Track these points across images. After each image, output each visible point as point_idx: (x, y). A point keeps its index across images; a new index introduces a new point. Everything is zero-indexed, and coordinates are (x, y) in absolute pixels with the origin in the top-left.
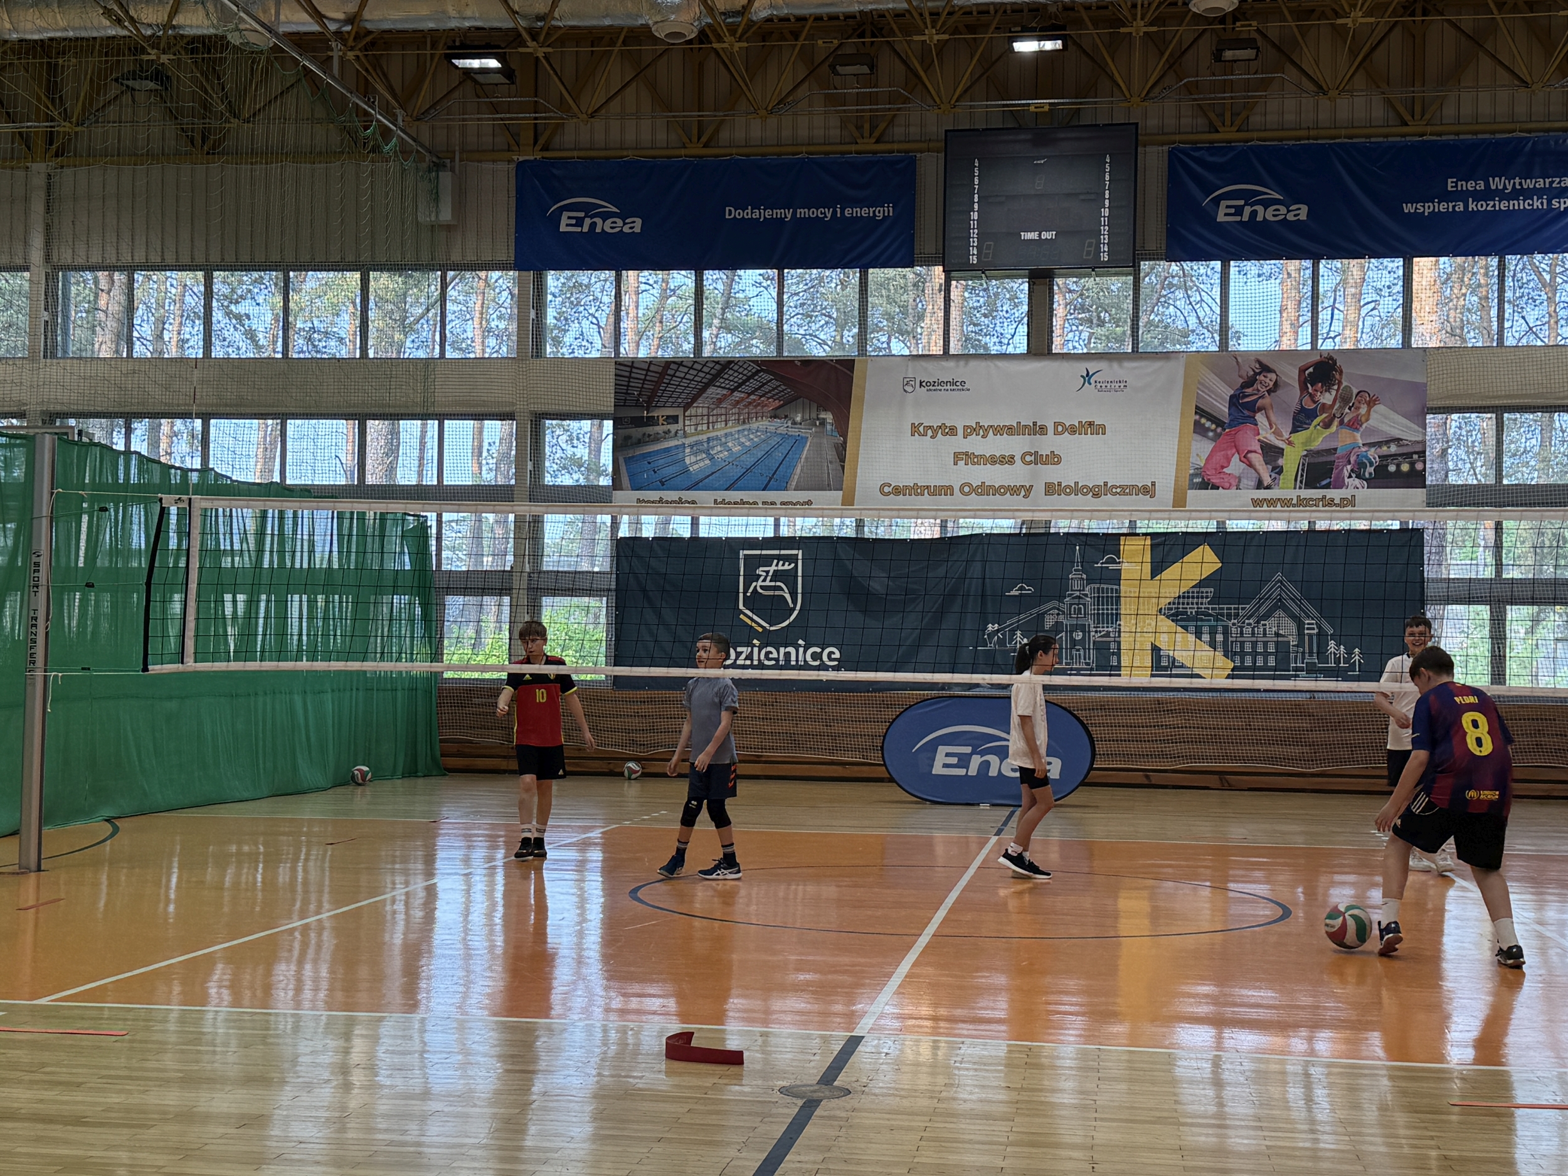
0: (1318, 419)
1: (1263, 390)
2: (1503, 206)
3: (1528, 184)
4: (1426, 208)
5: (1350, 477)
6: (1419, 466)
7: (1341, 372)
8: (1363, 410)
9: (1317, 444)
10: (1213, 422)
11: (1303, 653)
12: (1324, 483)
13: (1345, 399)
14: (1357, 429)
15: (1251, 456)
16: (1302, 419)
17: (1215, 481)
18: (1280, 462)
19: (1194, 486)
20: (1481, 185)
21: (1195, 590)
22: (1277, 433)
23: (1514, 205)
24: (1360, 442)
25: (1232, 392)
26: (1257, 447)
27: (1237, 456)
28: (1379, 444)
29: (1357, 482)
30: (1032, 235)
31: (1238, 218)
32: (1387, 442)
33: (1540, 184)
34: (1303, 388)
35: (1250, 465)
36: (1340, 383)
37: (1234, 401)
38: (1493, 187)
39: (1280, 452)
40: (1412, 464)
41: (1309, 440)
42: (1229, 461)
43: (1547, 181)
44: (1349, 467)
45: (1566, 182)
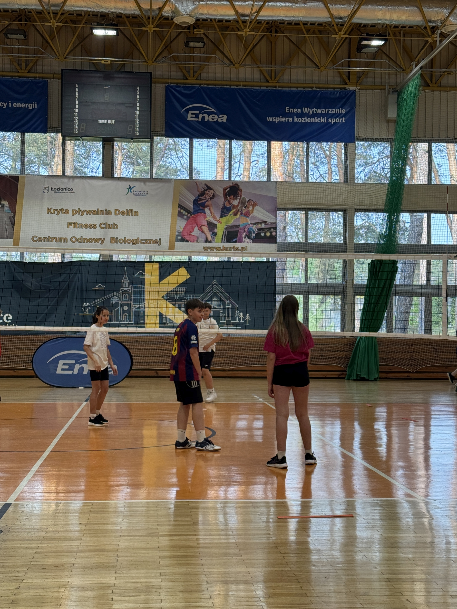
0: (232, 212)
1: (208, 198)
2: (309, 120)
3: (319, 111)
4: (277, 120)
5: (245, 238)
6: (274, 234)
7: (241, 191)
8: (251, 208)
9: (231, 223)
10: (186, 212)
11: (225, 317)
12: (234, 240)
13: (243, 203)
14: (248, 217)
15: (203, 227)
16: (225, 211)
17: (187, 238)
18: (216, 230)
19: (178, 241)
20: (299, 111)
21: (178, 288)
22: (214, 218)
23: (313, 120)
24: (249, 223)
25: (194, 198)
26: (205, 223)
27: (197, 227)
29: (248, 240)
30: (104, 121)
31: (196, 119)
32: (261, 223)
33: (324, 111)
34: (225, 197)
35: (203, 232)
36: (241, 196)
37: (195, 202)
38: (304, 112)
39: (215, 226)
40: (271, 233)
41: (227, 221)
42: (193, 229)
43: (327, 110)
44: (245, 233)
45: (334, 111)
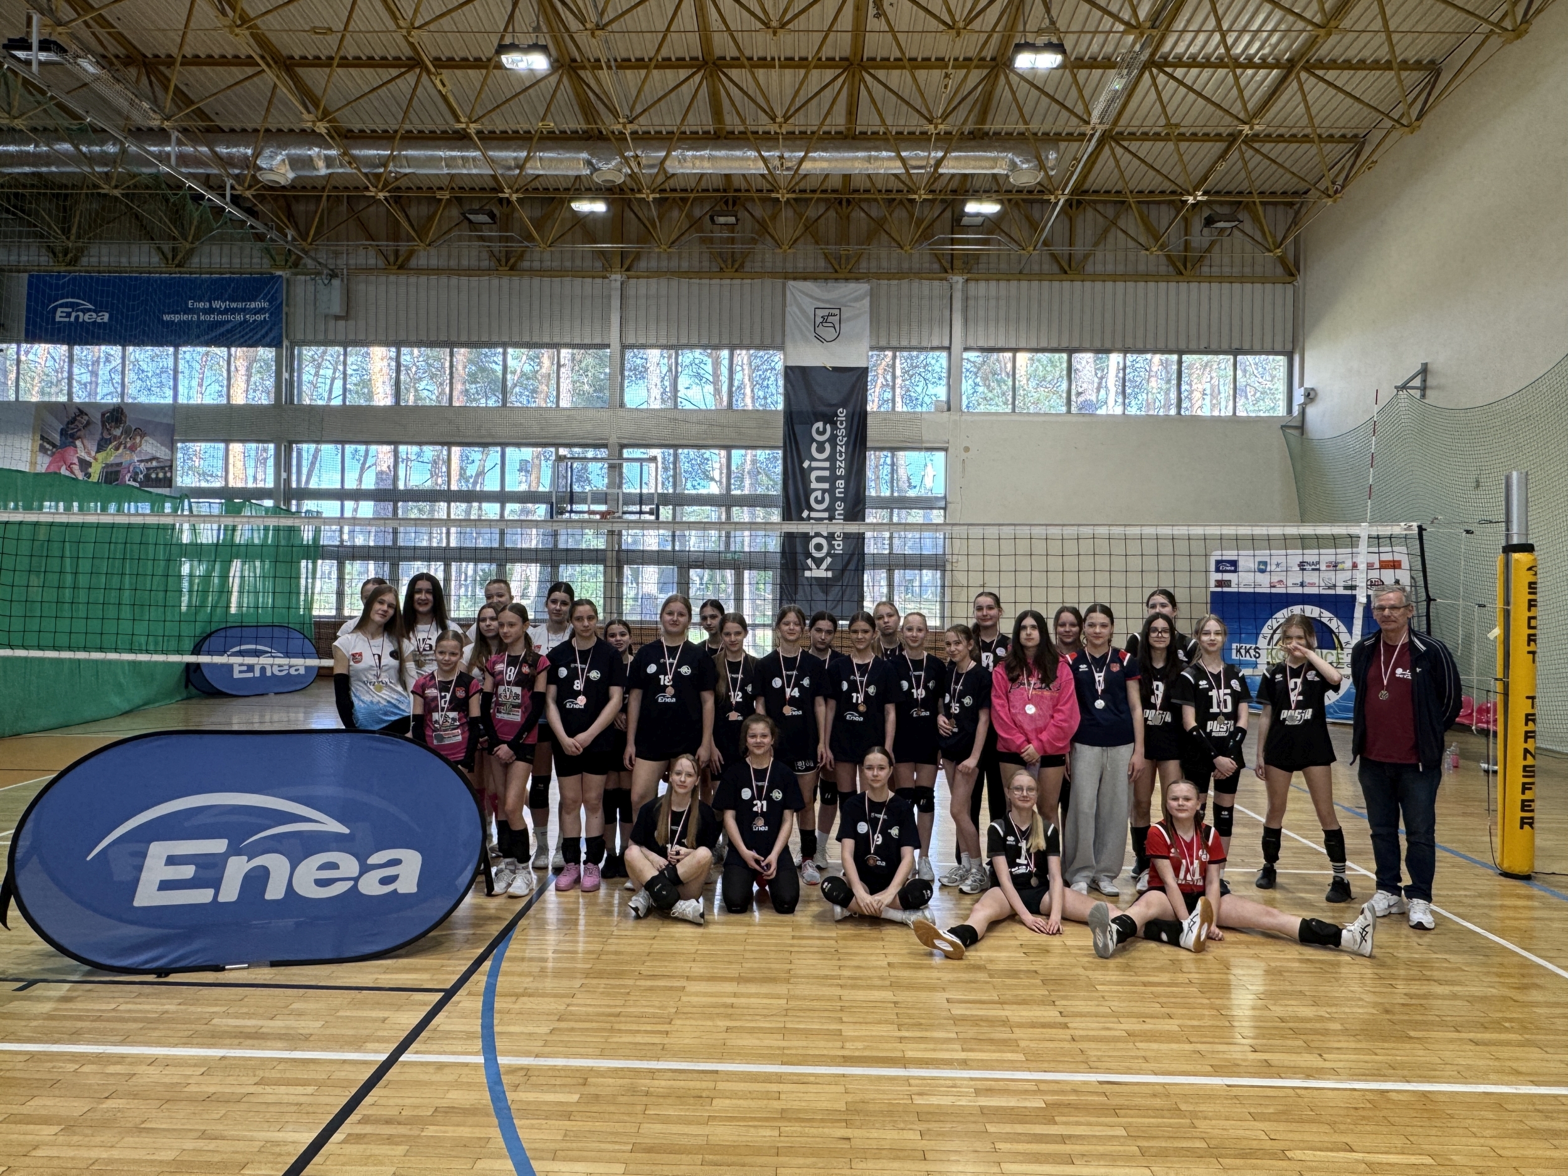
0: (112, 445)
2: (220, 318)
3: (234, 305)
4: (176, 318)
5: (130, 480)
6: (169, 475)
7: (125, 417)
8: (138, 439)
9: (112, 460)
14: (134, 451)
15: (74, 466)
16: (103, 444)
18: (90, 470)
20: (207, 305)
22: (89, 453)
23: (225, 317)
24: (136, 459)
25: (62, 427)
26: (76, 461)
27: (65, 466)
28: (147, 461)
29: (134, 483)
31: (68, 320)
33: (240, 305)
34: (103, 425)
35: (73, 472)
37: (63, 433)
38: (214, 306)
40: (165, 473)
41: (107, 457)
42: (61, 469)
43: (244, 304)
44: (129, 474)
45: (253, 305)
